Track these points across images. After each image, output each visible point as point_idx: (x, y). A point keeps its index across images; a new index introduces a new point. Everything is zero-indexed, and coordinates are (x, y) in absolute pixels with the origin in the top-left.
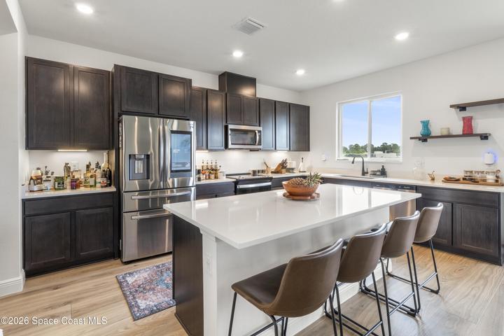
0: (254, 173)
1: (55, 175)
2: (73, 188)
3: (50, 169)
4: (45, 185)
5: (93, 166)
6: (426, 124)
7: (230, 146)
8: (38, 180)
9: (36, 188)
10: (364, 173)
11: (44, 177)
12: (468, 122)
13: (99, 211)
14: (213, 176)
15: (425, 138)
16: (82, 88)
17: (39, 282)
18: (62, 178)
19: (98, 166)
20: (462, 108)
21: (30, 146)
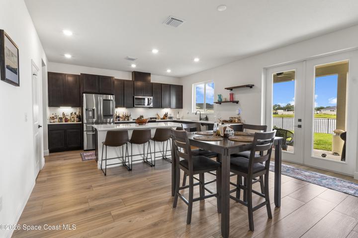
0: (151, 118)
1: (59, 117)
2: (66, 121)
3: (57, 115)
4: (56, 120)
5: (73, 113)
6: (220, 96)
7: (135, 106)
8: (53, 118)
9: (52, 121)
10: (201, 119)
11: (55, 117)
12: (232, 95)
13: (75, 130)
14: (126, 119)
15: (220, 102)
18: (61, 118)
19: (75, 113)
20: (231, 89)
21: (50, 106)
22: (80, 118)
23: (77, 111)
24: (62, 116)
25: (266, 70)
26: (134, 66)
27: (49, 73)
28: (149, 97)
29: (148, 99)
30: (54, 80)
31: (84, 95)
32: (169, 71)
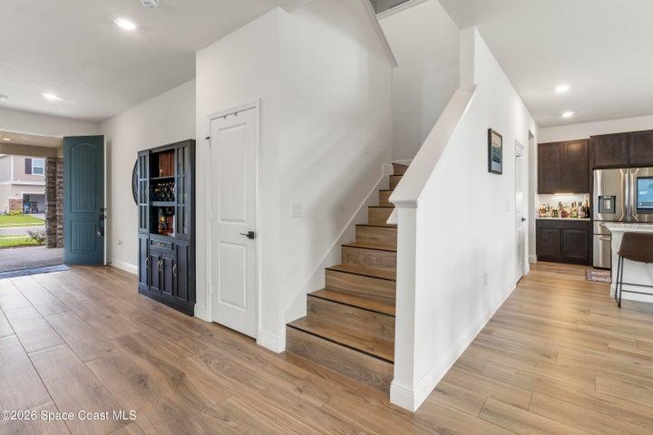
1: (553, 208)
2: (563, 216)
3: (550, 205)
4: (548, 213)
5: (577, 204)
8: (543, 211)
9: (542, 215)
11: (547, 210)
18: (556, 211)
19: (580, 204)
21: (539, 192)
22: (588, 212)
23: (583, 199)
24: (557, 208)
27: (540, 146)
30: (547, 153)
31: (598, 174)
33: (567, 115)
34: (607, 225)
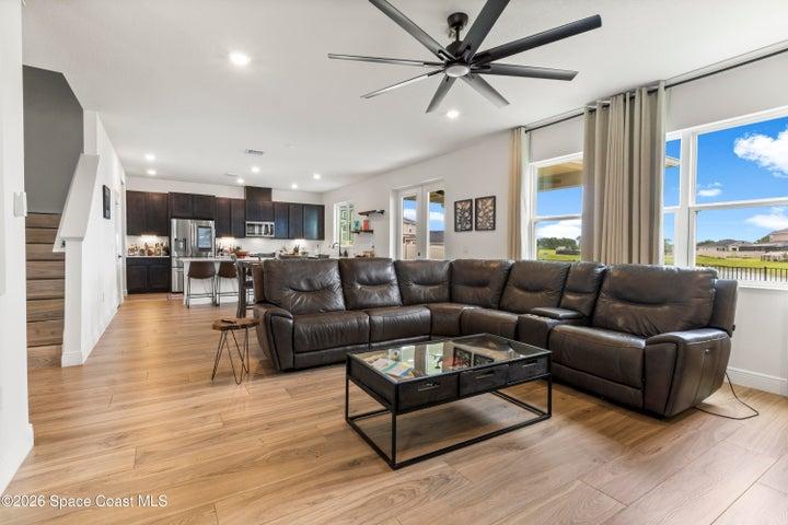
1: (141, 248)
2: (149, 255)
3: (138, 246)
4: (136, 252)
5: (159, 245)
7: (246, 235)
8: (132, 250)
9: (132, 253)
10: (340, 255)
11: (135, 249)
12: (366, 222)
13: (161, 266)
15: (357, 232)
16: (156, 197)
17: (133, 296)
18: (143, 250)
19: (162, 244)
20: (367, 214)
21: (128, 234)
22: (168, 251)
23: (163, 241)
24: (144, 248)
25: (396, 192)
26: (241, 181)
27: (129, 193)
28: (267, 223)
29: (266, 226)
30: (135, 200)
31: (174, 221)
32: (294, 186)
33: (152, 172)
34: (181, 259)
